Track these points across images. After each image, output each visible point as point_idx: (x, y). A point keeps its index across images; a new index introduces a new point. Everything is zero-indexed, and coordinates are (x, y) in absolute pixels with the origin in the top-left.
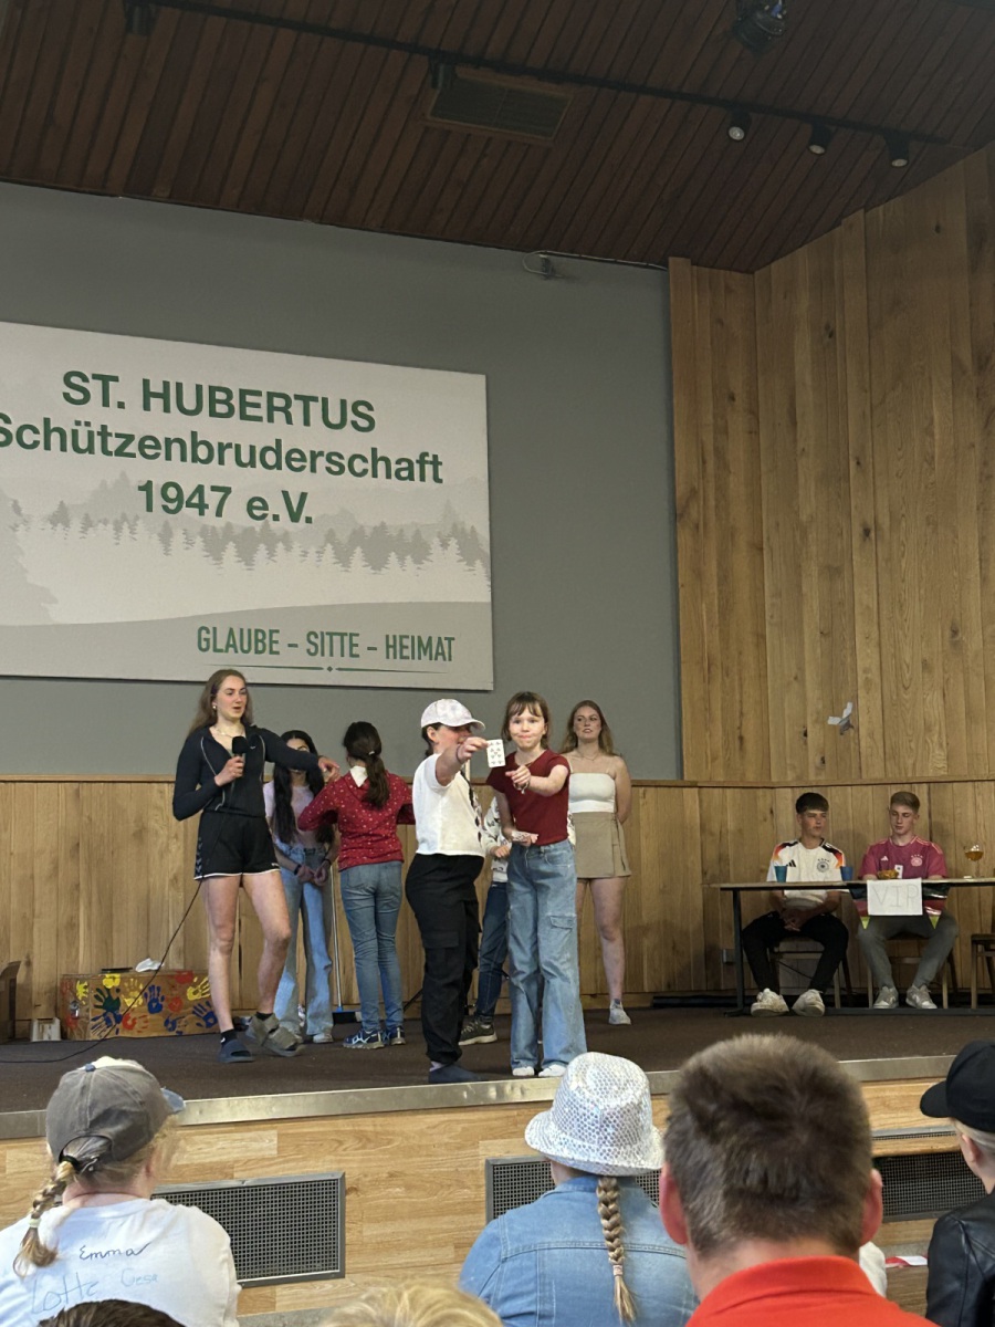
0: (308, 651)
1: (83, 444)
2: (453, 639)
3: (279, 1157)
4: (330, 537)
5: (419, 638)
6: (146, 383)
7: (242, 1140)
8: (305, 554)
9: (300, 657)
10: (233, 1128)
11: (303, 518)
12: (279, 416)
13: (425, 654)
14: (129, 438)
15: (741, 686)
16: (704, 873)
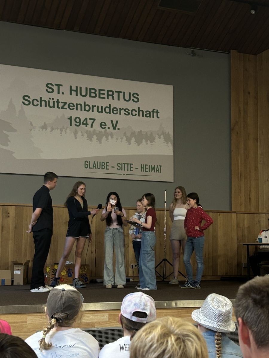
0: (118, 169)
1: (51, 105)
2: (162, 166)
3: (109, 321)
4: (125, 134)
5: (151, 165)
6: (71, 87)
7: (98, 316)
8: (117, 139)
9: (115, 171)
10: (95, 312)
11: (117, 129)
12: (110, 97)
13: (153, 171)
14: (65, 103)
15: (250, 182)
16: (238, 240)
